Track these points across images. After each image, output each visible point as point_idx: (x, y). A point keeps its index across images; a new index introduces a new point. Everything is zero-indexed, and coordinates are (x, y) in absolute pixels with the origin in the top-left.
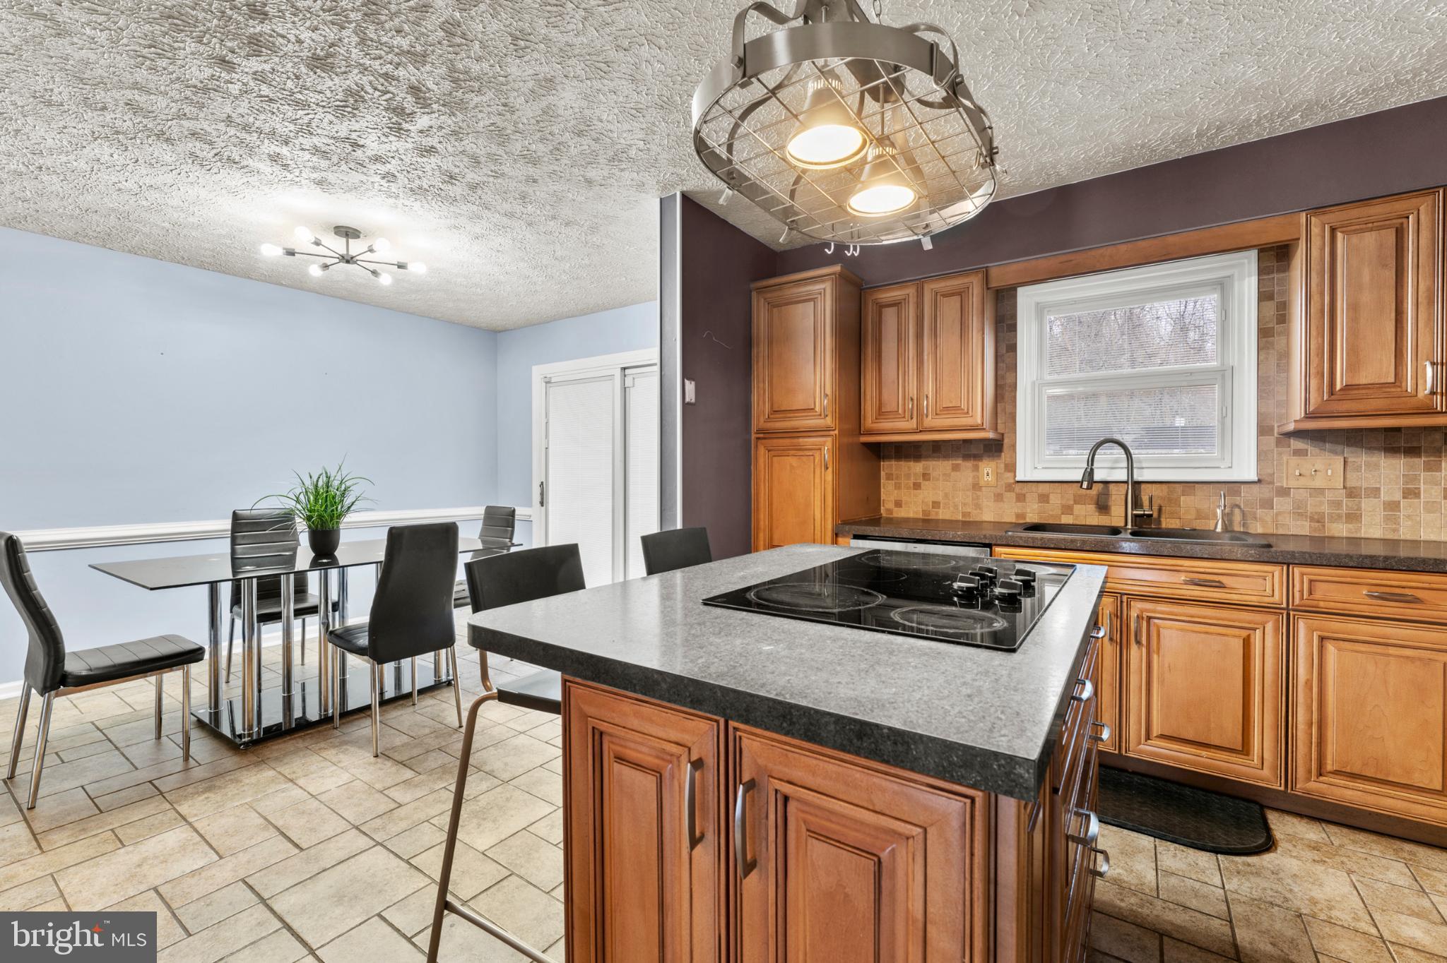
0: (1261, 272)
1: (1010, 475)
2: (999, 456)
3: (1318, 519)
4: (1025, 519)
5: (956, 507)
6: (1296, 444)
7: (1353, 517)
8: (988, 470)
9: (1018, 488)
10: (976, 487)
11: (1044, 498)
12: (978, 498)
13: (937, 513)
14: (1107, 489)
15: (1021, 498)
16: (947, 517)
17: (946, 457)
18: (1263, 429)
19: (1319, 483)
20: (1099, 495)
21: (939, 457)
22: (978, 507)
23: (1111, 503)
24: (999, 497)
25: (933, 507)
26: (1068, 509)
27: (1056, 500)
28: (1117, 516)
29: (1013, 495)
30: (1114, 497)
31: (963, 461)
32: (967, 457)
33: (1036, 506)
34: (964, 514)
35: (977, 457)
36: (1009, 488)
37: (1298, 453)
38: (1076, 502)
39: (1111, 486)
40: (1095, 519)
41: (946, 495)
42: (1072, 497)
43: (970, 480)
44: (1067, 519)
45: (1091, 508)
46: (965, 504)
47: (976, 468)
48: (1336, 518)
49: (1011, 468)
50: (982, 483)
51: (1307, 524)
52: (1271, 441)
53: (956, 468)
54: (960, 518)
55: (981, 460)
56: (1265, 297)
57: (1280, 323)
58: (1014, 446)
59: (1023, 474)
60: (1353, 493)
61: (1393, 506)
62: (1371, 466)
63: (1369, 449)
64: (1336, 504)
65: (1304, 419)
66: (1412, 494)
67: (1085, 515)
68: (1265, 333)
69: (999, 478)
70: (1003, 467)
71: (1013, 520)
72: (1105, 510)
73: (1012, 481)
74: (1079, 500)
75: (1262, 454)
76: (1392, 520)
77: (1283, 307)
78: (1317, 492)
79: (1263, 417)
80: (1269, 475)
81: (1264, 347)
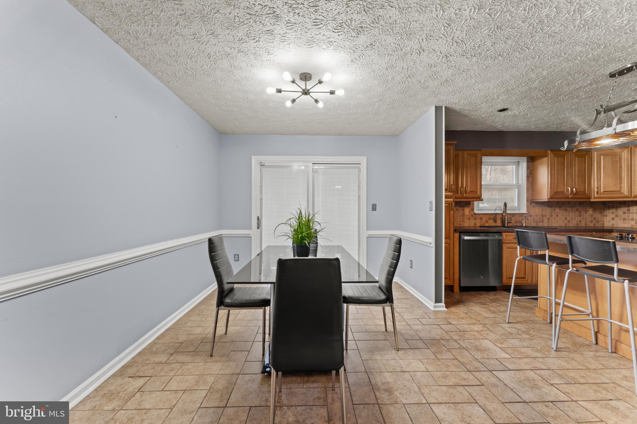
0: (528, 162)
1: (472, 212)
2: (469, 206)
3: (537, 222)
4: (476, 225)
6: (533, 204)
7: (543, 222)
8: (467, 211)
9: (474, 216)
10: (463, 215)
11: (481, 219)
12: (464, 219)
14: (496, 215)
15: (475, 219)
18: (528, 201)
19: (537, 214)
20: (494, 218)
22: (464, 222)
23: (497, 220)
24: (469, 219)
26: (487, 222)
27: (484, 219)
28: (499, 223)
29: (473, 218)
30: (498, 218)
32: (461, 206)
33: (479, 221)
34: (460, 224)
35: (463, 206)
36: (472, 216)
37: (534, 206)
39: (497, 215)
40: (494, 224)
42: (488, 218)
44: (487, 225)
45: (492, 221)
46: (460, 221)
47: (463, 210)
48: (540, 222)
49: (473, 210)
50: (465, 214)
51: (535, 223)
52: (529, 203)
53: (457, 210)
54: (458, 226)
55: (465, 207)
56: (528, 168)
57: (531, 174)
58: (473, 204)
59: (476, 211)
60: (542, 216)
61: (549, 219)
62: (546, 210)
63: (545, 206)
64: (540, 218)
65: (548, 199)
66: (551, 216)
67: (491, 223)
68: (528, 177)
69: (470, 213)
70: (470, 209)
71: (473, 225)
72: (495, 221)
73: (473, 214)
74: (490, 219)
75: (527, 207)
76: (548, 222)
77: (531, 171)
78: (537, 216)
79: (527, 198)
80: (529, 212)
81: (528, 180)
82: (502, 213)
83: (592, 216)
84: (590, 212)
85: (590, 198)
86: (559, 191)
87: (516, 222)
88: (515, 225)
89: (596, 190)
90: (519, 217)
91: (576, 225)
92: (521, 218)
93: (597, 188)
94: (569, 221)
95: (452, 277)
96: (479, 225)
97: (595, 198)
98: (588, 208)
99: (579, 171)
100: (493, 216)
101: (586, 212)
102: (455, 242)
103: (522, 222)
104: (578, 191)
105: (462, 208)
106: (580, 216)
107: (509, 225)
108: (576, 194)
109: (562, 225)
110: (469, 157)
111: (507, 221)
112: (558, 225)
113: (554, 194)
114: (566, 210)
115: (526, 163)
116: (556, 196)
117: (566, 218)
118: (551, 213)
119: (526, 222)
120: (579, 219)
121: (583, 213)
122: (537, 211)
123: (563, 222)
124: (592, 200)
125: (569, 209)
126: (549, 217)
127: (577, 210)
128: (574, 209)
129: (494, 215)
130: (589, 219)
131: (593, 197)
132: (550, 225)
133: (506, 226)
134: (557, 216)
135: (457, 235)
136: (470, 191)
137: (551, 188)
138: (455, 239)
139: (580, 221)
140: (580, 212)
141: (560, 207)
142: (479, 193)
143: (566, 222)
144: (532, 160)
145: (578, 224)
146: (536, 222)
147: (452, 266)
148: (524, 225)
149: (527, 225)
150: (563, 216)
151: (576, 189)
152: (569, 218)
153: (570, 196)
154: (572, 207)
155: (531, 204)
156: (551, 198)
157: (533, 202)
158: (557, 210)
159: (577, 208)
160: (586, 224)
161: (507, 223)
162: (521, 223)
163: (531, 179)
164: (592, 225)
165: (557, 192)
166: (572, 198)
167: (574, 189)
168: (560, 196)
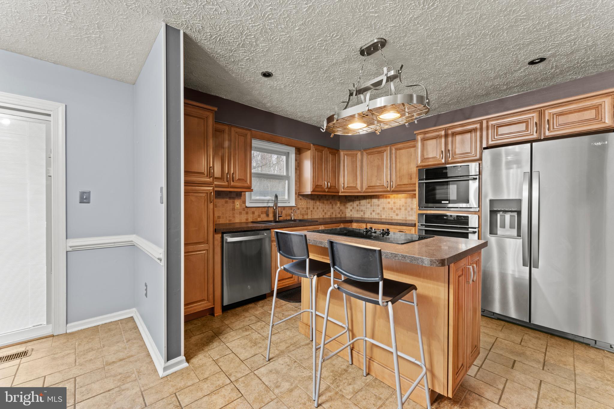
0: (296, 154)
1: (244, 205)
2: (241, 198)
4: (248, 220)
5: (226, 218)
6: (300, 197)
7: (307, 214)
8: (237, 203)
9: (246, 209)
10: (234, 209)
11: (253, 213)
12: (234, 214)
13: (219, 221)
14: (268, 209)
15: (247, 213)
16: (223, 222)
17: (223, 198)
18: (296, 194)
19: (303, 206)
20: (266, 211)
21: (220, 198)
22: (234, 217)
23: (269, 213)
24: (240, 213)
25: (218, 219)
26: (259, 216)
27: (256, 214)
28: (271, 218)
29: (245, 212)
30: (270, 212)
31: (229, 199)
32: (230, 198)
33: (251, 215)
34: (230, 220)
36: (244, 210)
37: (301, 199)
38: (262, 214)
39: (269, 208)
40: (266, 219)
41: (223, 213)
42: (260, 212)
43: (231, 207)
44: (259, 219)
45: (265, 215)
46: (229, 217)
47: (234, 203)
48: (305, 215)
49: (244, 202)
50: (235, 208)
51: (301, 216)
53: (226, 202)
54: (228, 222)
55: (235, 199)
56: (296, 160)
57: (298, 167)
58: (245, 195)
59: (248, 204)
60: (307, 208)
61: (312, 211)
62: (309, 202)
63: (309, 199)
64: (305, 211)
65: (311, 192)
66: (314, 208)
67: (264, 218)
68: (296, 169)
69: (241, 205)
70: (242, 202)
71: (245, 221)
72: (268, 215)
73: (245, 207)
74: (262, 213)
75: (296, 199)
76: (312, 214)
77: (298, 163)
78: (303, 208)
79: (296, 190)
80: (297, 205)
81: (296, 172)
82: (273, 206)
83: (339, 208)
84: (338, 205)
85: (339, 192)
86: (319, 184)
87: (286, 215)
88: (285, 219)
89: (342, 185)
90: (289, 210)
91: (330, 217)
92: (290, 211)
93: (343, 184)
94: (325, 213)
95: (211, 297)
96: (251, 221)
97: (342, 192)
98: (337, 201)
99: (332, 167)
100: (265, 209)
101: (336, 204)
102: (215, 246)
103: (291, 215)
104: (331, 185)
105: (231, 201)
106: (332, 208)
107: (281, 218)
108: (330, 188)
109: (321, 217)
110: (237, 135)
111: (278, 215)
112: (318, 217)
113: (316, 187)
114: (323, 203)
115: (294, 155)
116: (317, 189)
117: (323, 210)
118: (314, 206)
119: (294, 215)
120: (332, 211)
121: (334, 205)
122: (304, 203)
123: (322, 214)
124: (340, 194)
125: (325, 202)
126: (312, 209)
127: (331, 203)
128: (329, 202)
129: (267, 208)
130: (338, 211)
131: (340, 192)
132: (313, 218)
133: (277, 220)
134: (318, 208)
135: (218, 237)
136: (239, 179)
137: (313, 182)
138: (216, 243)
139: (332, 213)
140: (332, 205)
141: (320, 200)
142: (248, 182)
143: (323, 214)
144: (299, 151)
145: (331, 216)
146: (303, 215)
147: (211, 281)
148: (293, 219)
149: (295, 218)
150: (321, 208)
151: (330, 183)
152: (325, 211)
153: (327, 190)
154: (327, 200)
155: (298, 197)
156: (313, 191)
157: (300, 195)
158: (318, 203)
159: (331, 201)
160: (336, 215)
161: (279, 217)
162: (291, 217)
163: (298, 171)
164: (339, 216)
165: (317, 185)
166: (328, 192)
167: (329, 184)
168: (320, 189)
